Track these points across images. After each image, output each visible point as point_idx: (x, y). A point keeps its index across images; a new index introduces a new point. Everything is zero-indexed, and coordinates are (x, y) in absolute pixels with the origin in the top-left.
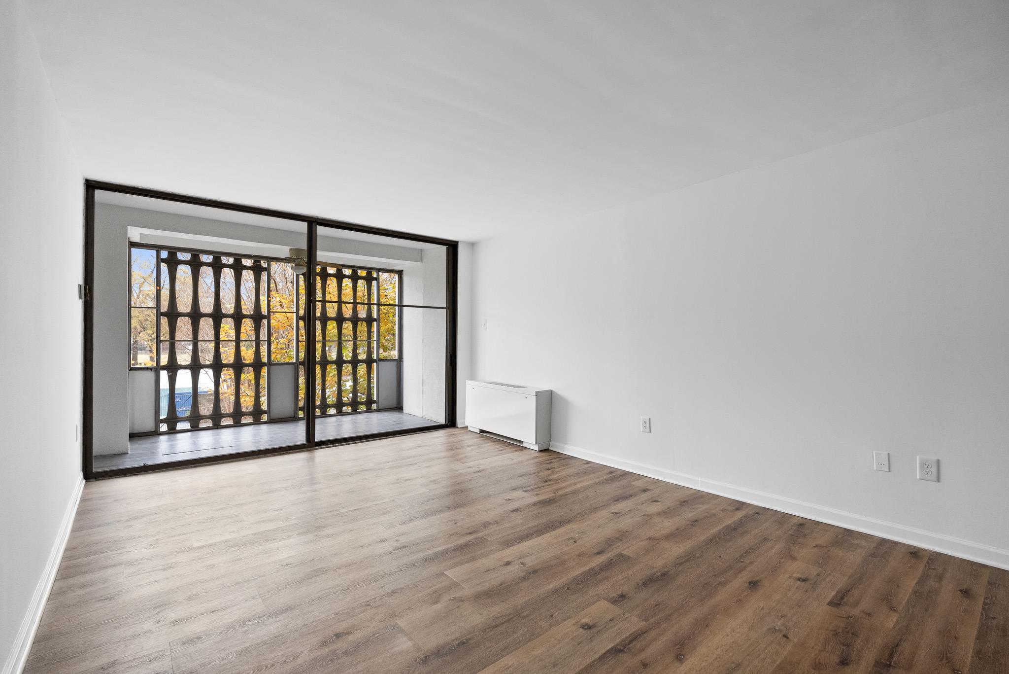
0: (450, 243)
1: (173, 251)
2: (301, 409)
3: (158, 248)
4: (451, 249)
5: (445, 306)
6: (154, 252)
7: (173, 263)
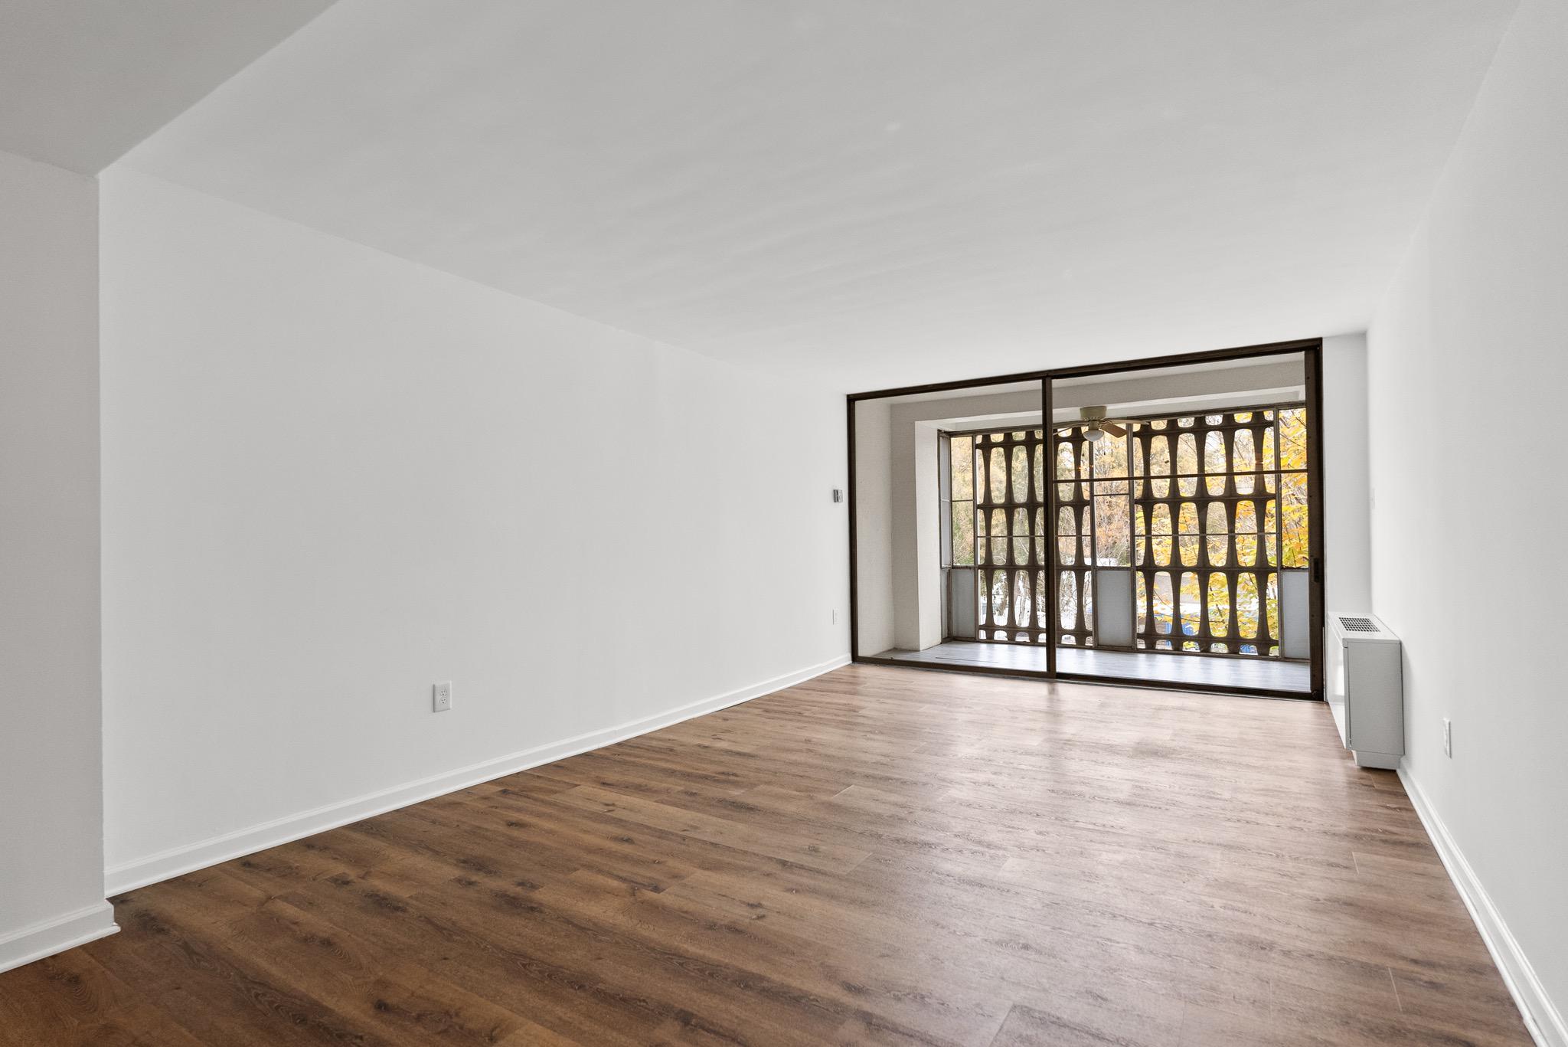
0: (1307, 344)
1: (986, 434)
2: (1140, 636)
3: (973, 433)
4: (1312, 356)
5: (1304, 467)
6: (969, 439)
7: (986, 447)
